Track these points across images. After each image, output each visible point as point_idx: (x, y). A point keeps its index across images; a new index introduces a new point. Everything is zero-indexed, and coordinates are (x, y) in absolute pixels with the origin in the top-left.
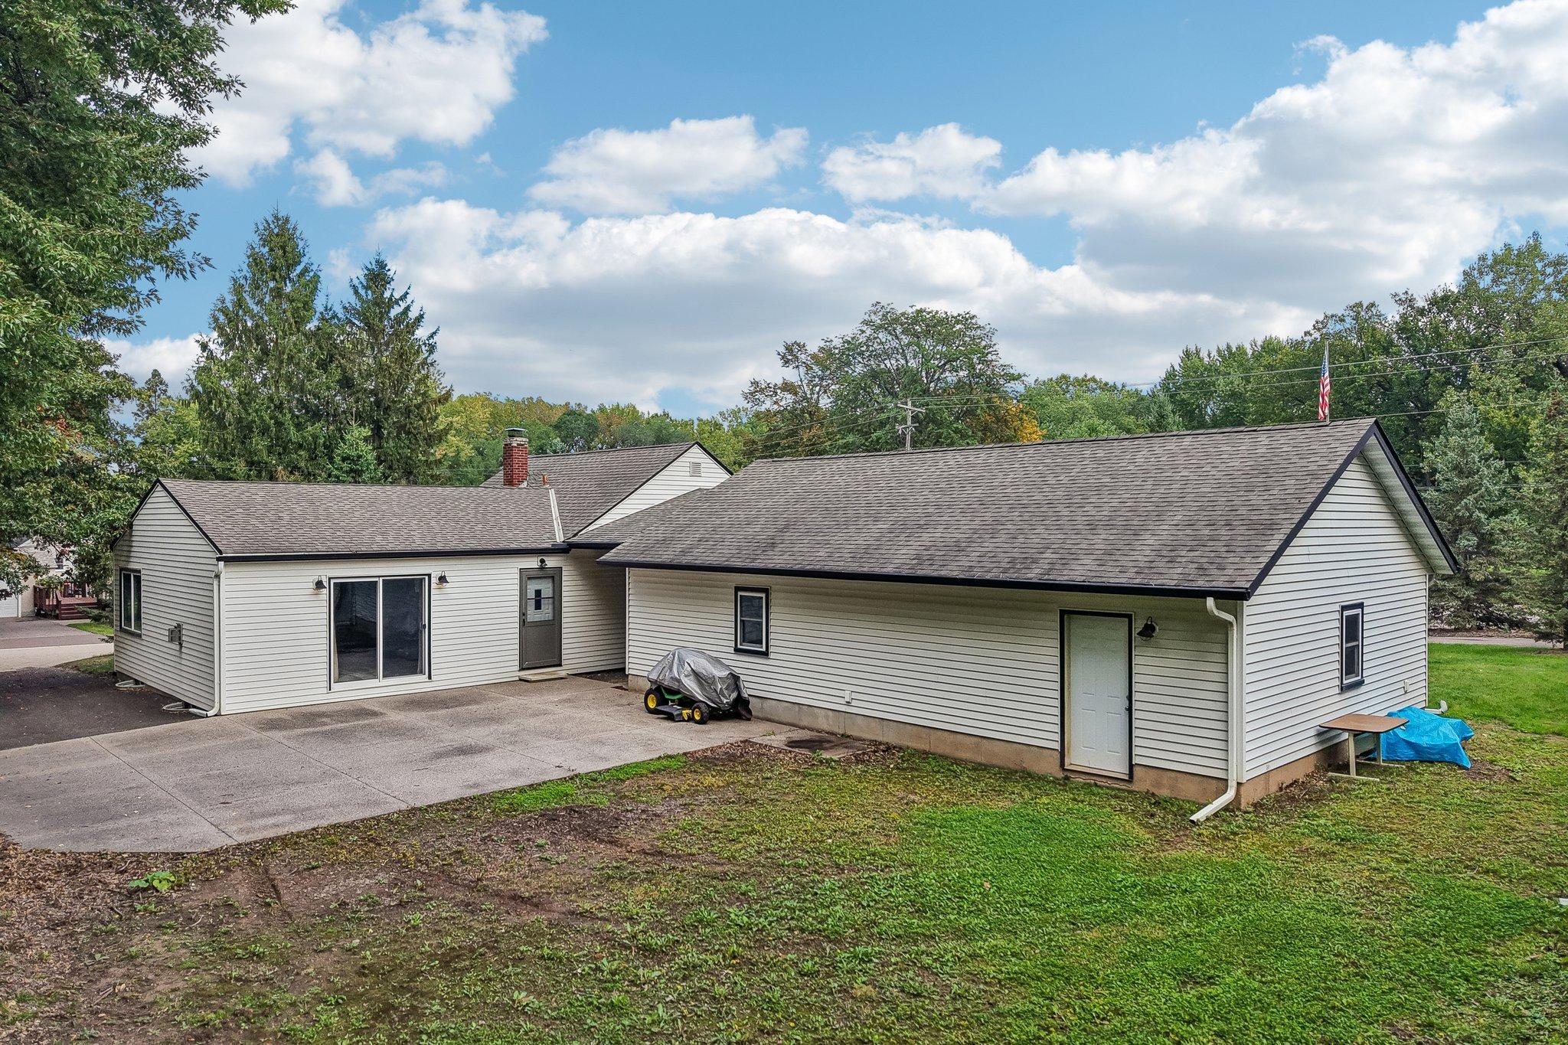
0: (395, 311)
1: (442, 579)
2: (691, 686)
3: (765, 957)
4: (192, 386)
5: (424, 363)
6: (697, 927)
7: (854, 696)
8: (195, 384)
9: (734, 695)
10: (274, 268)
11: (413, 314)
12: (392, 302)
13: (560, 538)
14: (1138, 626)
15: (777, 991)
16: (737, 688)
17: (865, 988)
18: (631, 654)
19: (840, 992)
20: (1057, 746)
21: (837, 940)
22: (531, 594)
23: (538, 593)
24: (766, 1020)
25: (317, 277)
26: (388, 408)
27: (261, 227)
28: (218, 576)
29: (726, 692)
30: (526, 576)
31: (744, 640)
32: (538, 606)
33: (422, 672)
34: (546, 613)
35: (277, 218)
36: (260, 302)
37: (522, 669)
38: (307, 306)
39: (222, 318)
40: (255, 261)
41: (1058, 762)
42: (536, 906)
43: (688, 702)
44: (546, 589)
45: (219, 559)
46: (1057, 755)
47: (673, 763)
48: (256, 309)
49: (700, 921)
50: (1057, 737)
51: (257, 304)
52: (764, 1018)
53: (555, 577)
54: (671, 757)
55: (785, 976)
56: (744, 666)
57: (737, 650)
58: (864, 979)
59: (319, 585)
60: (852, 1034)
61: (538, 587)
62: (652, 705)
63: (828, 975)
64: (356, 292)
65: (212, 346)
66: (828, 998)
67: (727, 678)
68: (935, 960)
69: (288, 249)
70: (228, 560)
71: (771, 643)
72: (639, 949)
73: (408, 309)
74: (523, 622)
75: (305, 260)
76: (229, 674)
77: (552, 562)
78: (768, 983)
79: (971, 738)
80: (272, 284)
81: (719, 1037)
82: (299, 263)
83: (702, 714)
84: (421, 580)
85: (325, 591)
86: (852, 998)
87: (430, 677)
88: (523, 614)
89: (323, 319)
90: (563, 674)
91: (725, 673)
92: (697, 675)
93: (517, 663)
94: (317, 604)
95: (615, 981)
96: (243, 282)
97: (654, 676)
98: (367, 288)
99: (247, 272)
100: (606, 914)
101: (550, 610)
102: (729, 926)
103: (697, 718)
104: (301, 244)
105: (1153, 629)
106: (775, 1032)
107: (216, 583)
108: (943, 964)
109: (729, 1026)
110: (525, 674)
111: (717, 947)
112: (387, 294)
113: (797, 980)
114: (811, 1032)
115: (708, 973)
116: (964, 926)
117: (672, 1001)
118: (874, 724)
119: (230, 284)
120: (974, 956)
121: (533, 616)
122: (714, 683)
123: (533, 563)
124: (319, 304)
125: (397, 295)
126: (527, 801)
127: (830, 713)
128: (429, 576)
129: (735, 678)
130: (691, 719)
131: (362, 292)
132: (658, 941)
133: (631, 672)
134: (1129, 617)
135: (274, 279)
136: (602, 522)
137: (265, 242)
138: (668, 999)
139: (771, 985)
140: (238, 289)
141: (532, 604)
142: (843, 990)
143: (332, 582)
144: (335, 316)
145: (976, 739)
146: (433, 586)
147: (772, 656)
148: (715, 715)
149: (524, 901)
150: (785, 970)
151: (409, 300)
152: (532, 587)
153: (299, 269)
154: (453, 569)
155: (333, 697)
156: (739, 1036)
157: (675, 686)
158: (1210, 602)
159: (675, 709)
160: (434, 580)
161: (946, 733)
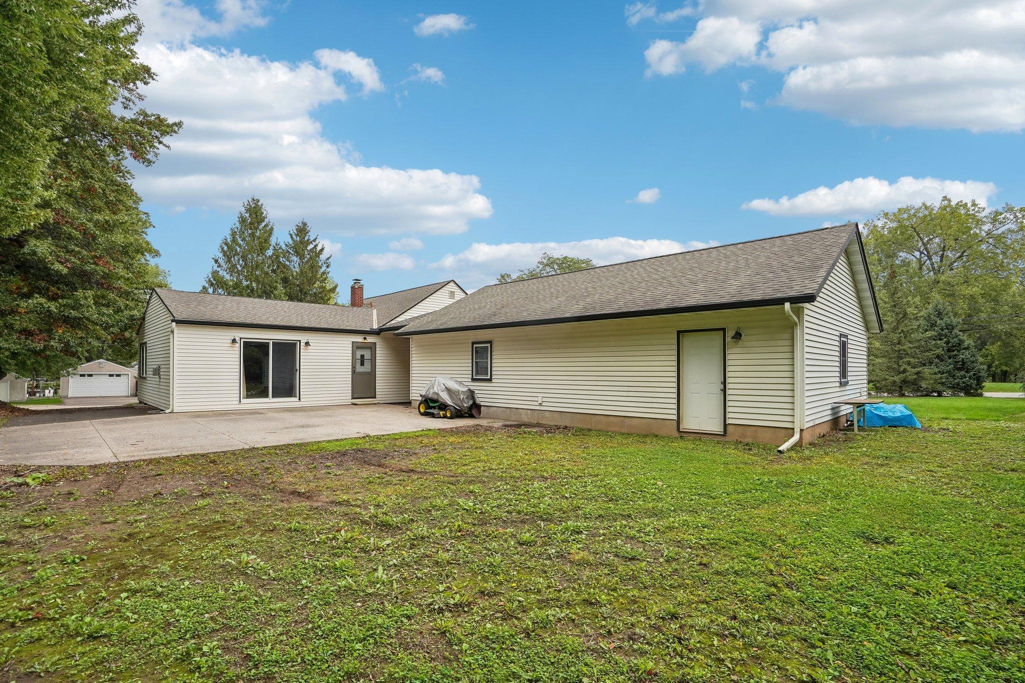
0: (310, 247)
1: (307, 344)
2: (445, 398)
3: (486, 531)
4: (209, 280)
5: (324, 273)
6: (430, 511)
7: (544, 399)
8: (212, 279)
9: (471, 402)
10: (251, 223)
11: (319, 248)
12: (309, 242)
13: (375, 326)
14: (730, 334)
15: (498, 557)
16: (473, 398)
17: (582, 554)
18: (413, 388)
19: (557, 557)
20: (675, 417)
21: (549, 520)
22: (358, 357)
23: (362, 356)
24: (487, 582)
25: (272, 228)
26: (306, 293)
27: (246, 204)
28: (172, 332)
29: (466, 400)
30: (356, 346)
31: (477, 374)
32: (362, 364)
33: (295, 396)
34: (367, 368)
35: (253, 200)
36: (243, 240)
37: (353, 398)
38: (267, 241)
39: (226, 248)
40: (243, 220)
41: (675, 427)
42: (308, 498)
43: (443, 407)
44: (367, 354)
45: (173, 321)
46: (675, 423)
47: (431, 433)
48: (242, 243)
49: (434, 507)
50: (675, 412)
51: (242, 240)
52: (485, 580)
53: (372, 347)
54: (430, 430)
55: (505, 545)
56: (476, 387)
57: (473, 380)
58: (579, 546)
59: (234, 341)
60: (578, 595)
61: (362, 353)
62: (422, 410)
63: (545, 544)
64: (292, 237)
65: (220, 261)
66: (548, 562)
67: (467, 391)
68: (639, 531)
69: (258, 214)
70: (179, 322)
71: (494, 373)
72: (377, 524)
73: (317, 245)
74: (354, 372)
75: (266, 220)
76: (178, 389)
77: (371, 339)
78: (490, 550)
79: (618, 418)
80: (250, 231)
81: (436, 598)
82: (263, 221)
83: (451, 413)
84: (295, 344)
85: (237, 345)
86: (571, 562)
87: (300, 399)
88: (354, 368)
89: (275, 249)
90: (376, 402)
91: (465, 389)
92: (449, 390)
93: (350, 395)
94: (233, 352)
95: (346, 548)
96: (236, 230)
97: (424, 393)
98: (297, 235)
99: (238, 225)
100: (359, 503)
101: (370, 367)
102: (457, 510)
103: (449, 415)
104: (265, 213)
105: (741, 335)
106: (496, 594)
107: (171, 336)
108: (647, 534)
109: (449, 588)
110: (355, 401)
111: (445, 524)
112: (306, 238)
113: (516, 548)
114: (534, 593)
115: (434, 543)
116: (653, 508)
117: (395, 565)
118: (556, 415)
119: (230, 232)
120: (671, 528)
121: (359, 369)
122: (459, 394)
123: (359, 339)
124: (273, 240)
125: (312, 239)
126: (330, 447)
127: (529, 411)
128: (300, 341)
129: (472, 393)
130: (445, 417)
131: (294, 237)
132: (395, 519)
133: (413, 398)
134: (724, 330)
135: (251, 229)
136: (399, 319)
137: (248, 211)
138: (391, 563)
139: (492, 552)
140: (233, 234)
141: (358, 362)
142: (560, 556)
143: (242, 340)
144: (281, 248)
145: (622, 418)
146: (302, 347)
147: (494, 381)
148: (458, 414)
149: (300, 494)
150: (506, 541)
151: (317, 242)
152: (359, 354)
153: (263, 224)
154: (314, 339)
155: (242, 407)
156: (457, 597)
157: (435, 397)
158: (787, 305)
159: (435, 411)
160: (303, 344)
161: (602, 417)
